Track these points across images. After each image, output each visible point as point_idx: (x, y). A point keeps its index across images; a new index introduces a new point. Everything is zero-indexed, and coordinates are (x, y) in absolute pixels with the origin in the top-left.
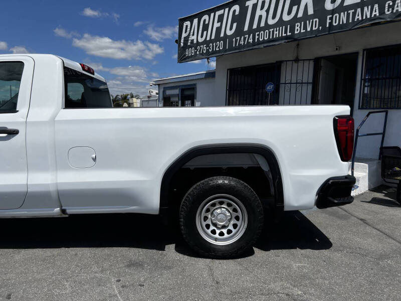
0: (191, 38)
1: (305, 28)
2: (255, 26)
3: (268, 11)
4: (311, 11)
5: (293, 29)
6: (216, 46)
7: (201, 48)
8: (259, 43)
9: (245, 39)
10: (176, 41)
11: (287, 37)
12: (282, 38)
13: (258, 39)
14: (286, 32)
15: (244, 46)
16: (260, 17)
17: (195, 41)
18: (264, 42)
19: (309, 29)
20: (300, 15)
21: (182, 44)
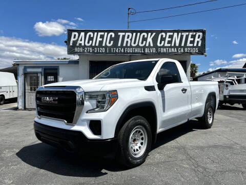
0: (79, 42)
1: (150, 51)
2: (124, 45)
3: (131, 40)
4: (152, 45)
5: (144, 50)
6: (100, 50)
7: (88, 49)
8: (127, 53)
9: (119, 50)
10: (66, 42)
11: (142, 53)
12: (139, 53)
13: (127, 51)
14: (141, 51)
15: (119, 53)
16: (127, 42)
17: (83, 44)
18: (130, 53)
19: (152, 51)
20: (147, 45)
21: (71, 44)
